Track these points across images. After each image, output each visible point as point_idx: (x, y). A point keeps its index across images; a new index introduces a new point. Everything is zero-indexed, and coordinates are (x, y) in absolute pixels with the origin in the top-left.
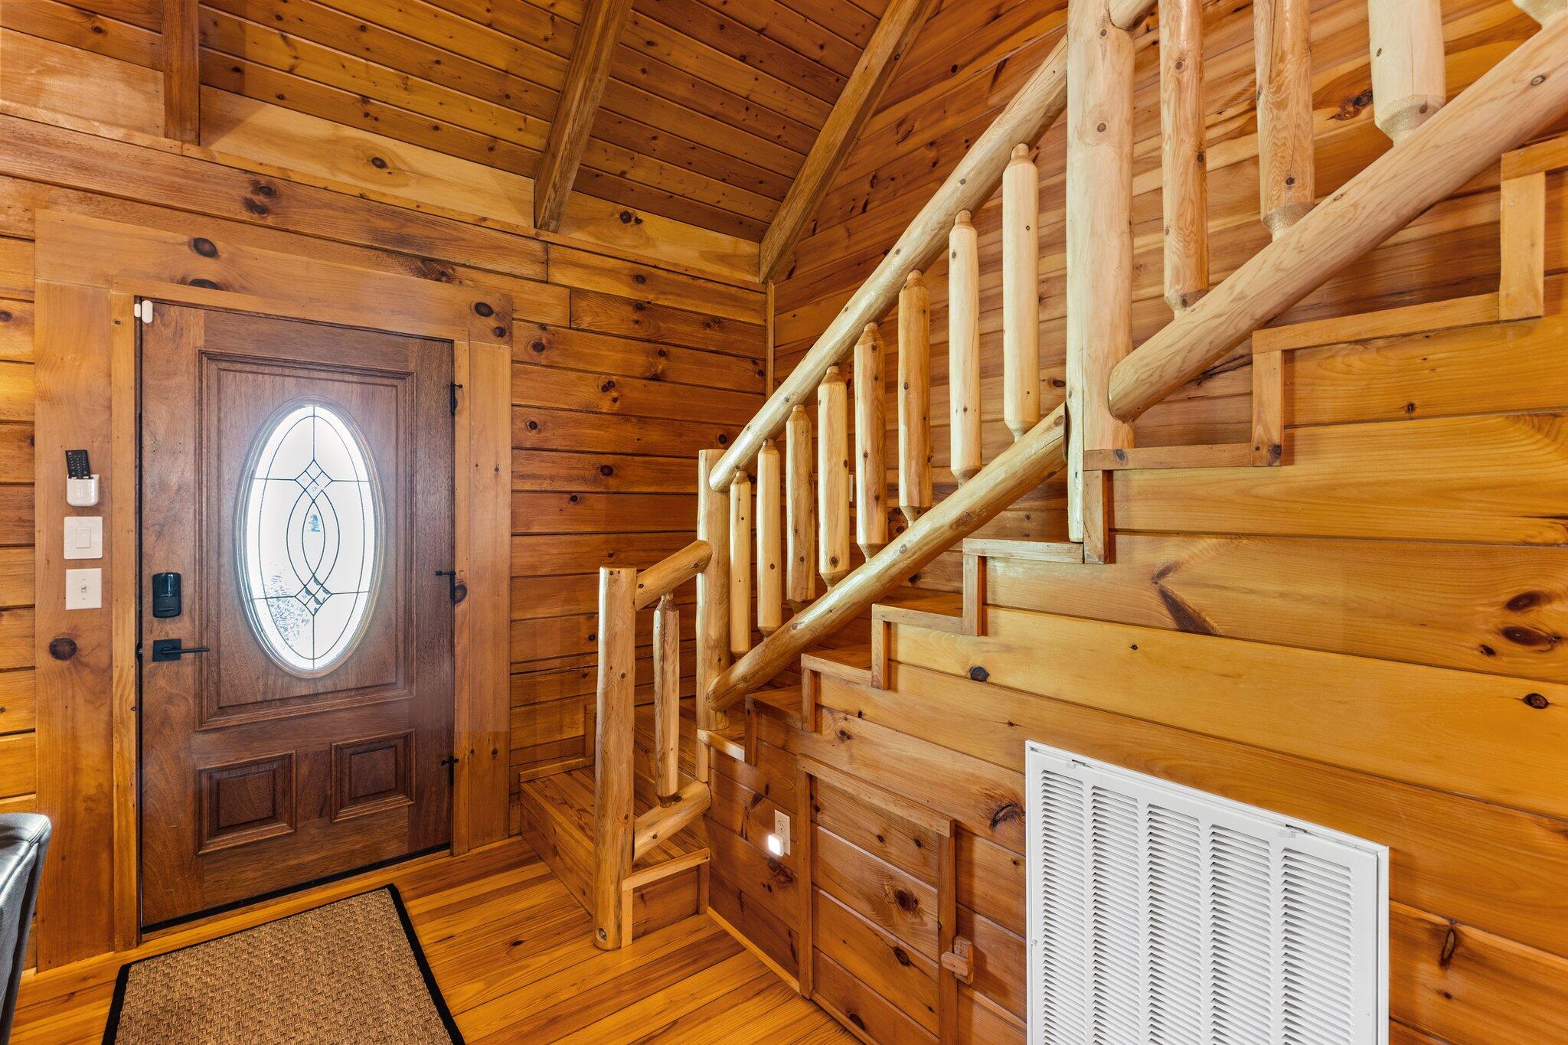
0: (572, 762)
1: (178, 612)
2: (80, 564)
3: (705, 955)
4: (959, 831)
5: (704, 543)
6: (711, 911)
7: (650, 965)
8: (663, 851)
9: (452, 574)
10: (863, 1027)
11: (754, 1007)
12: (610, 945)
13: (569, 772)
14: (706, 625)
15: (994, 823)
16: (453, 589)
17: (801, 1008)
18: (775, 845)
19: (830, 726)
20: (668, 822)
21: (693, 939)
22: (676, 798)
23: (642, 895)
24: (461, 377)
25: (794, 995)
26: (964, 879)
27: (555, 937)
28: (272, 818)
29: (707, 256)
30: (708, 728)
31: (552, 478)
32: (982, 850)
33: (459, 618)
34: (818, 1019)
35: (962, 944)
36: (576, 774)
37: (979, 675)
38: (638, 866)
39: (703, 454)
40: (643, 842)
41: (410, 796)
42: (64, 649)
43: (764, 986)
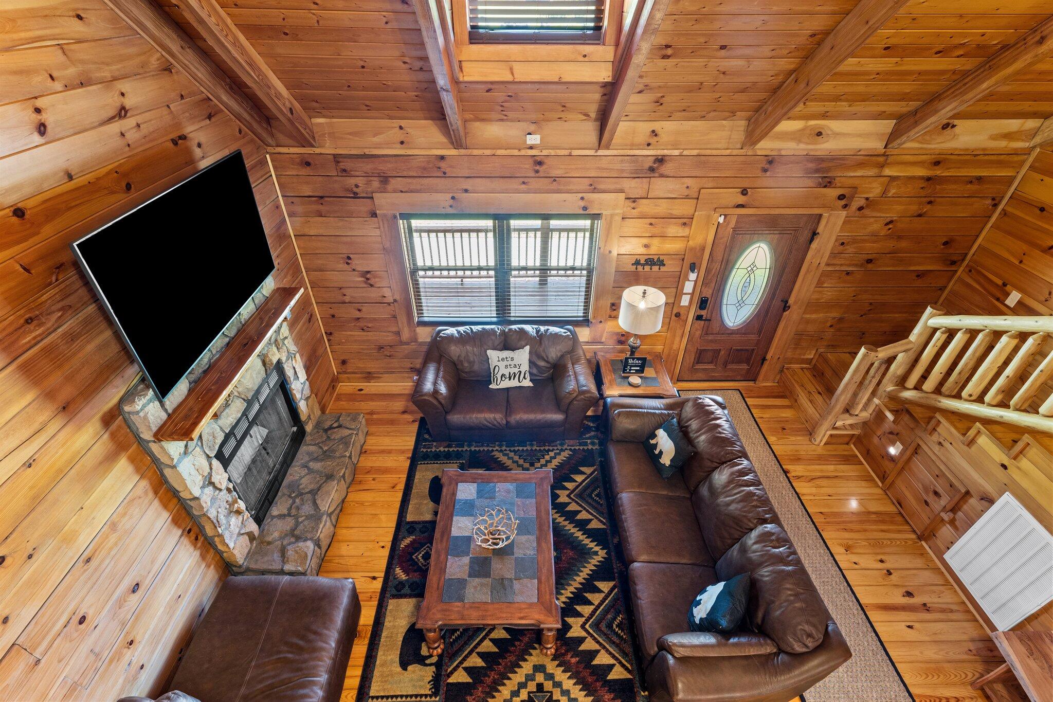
0: (805, 366)
1: (704, 309)
2: (686, 294)
3: (848, 460)
4: (968, 493)
5: (911, 342)
6: (852, 446)
7: (830, 455)
8: (844, 427)
9: (787, 302)
10: (901, 507)
11: (863, 484)
12: (816, 443)
13: (802, 369)
14: (897, 369)
15: (982, 499)
16: (785, 307)
17: (879, 491)
18: (893, 451)
19: (935, 437)
20: (850, 421)
21: (846, 453)
22: (857, 415)
23: (831, 436)
24: (820, 230)
25: (878, 486)
26: (961, 503)
27: (796, 432)
28: (711, 362)
29: (993, 138)
30: (880, 399)
31: (841, 265)
32: (973, 501)
33: (784, 316)
34: (885, 497)
35: (951, 515)
36: (805, 370)
37: (1004, 467)
38: (834, 428)
39: (929, 310)
40: (839, 424)
41: (748, 365)
42: (678, 315)
43: (868, 479)
